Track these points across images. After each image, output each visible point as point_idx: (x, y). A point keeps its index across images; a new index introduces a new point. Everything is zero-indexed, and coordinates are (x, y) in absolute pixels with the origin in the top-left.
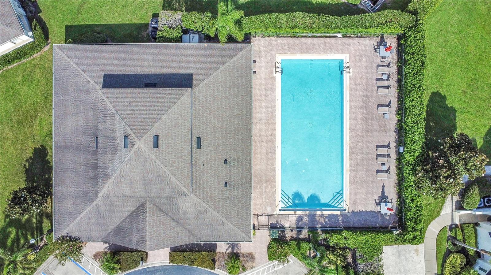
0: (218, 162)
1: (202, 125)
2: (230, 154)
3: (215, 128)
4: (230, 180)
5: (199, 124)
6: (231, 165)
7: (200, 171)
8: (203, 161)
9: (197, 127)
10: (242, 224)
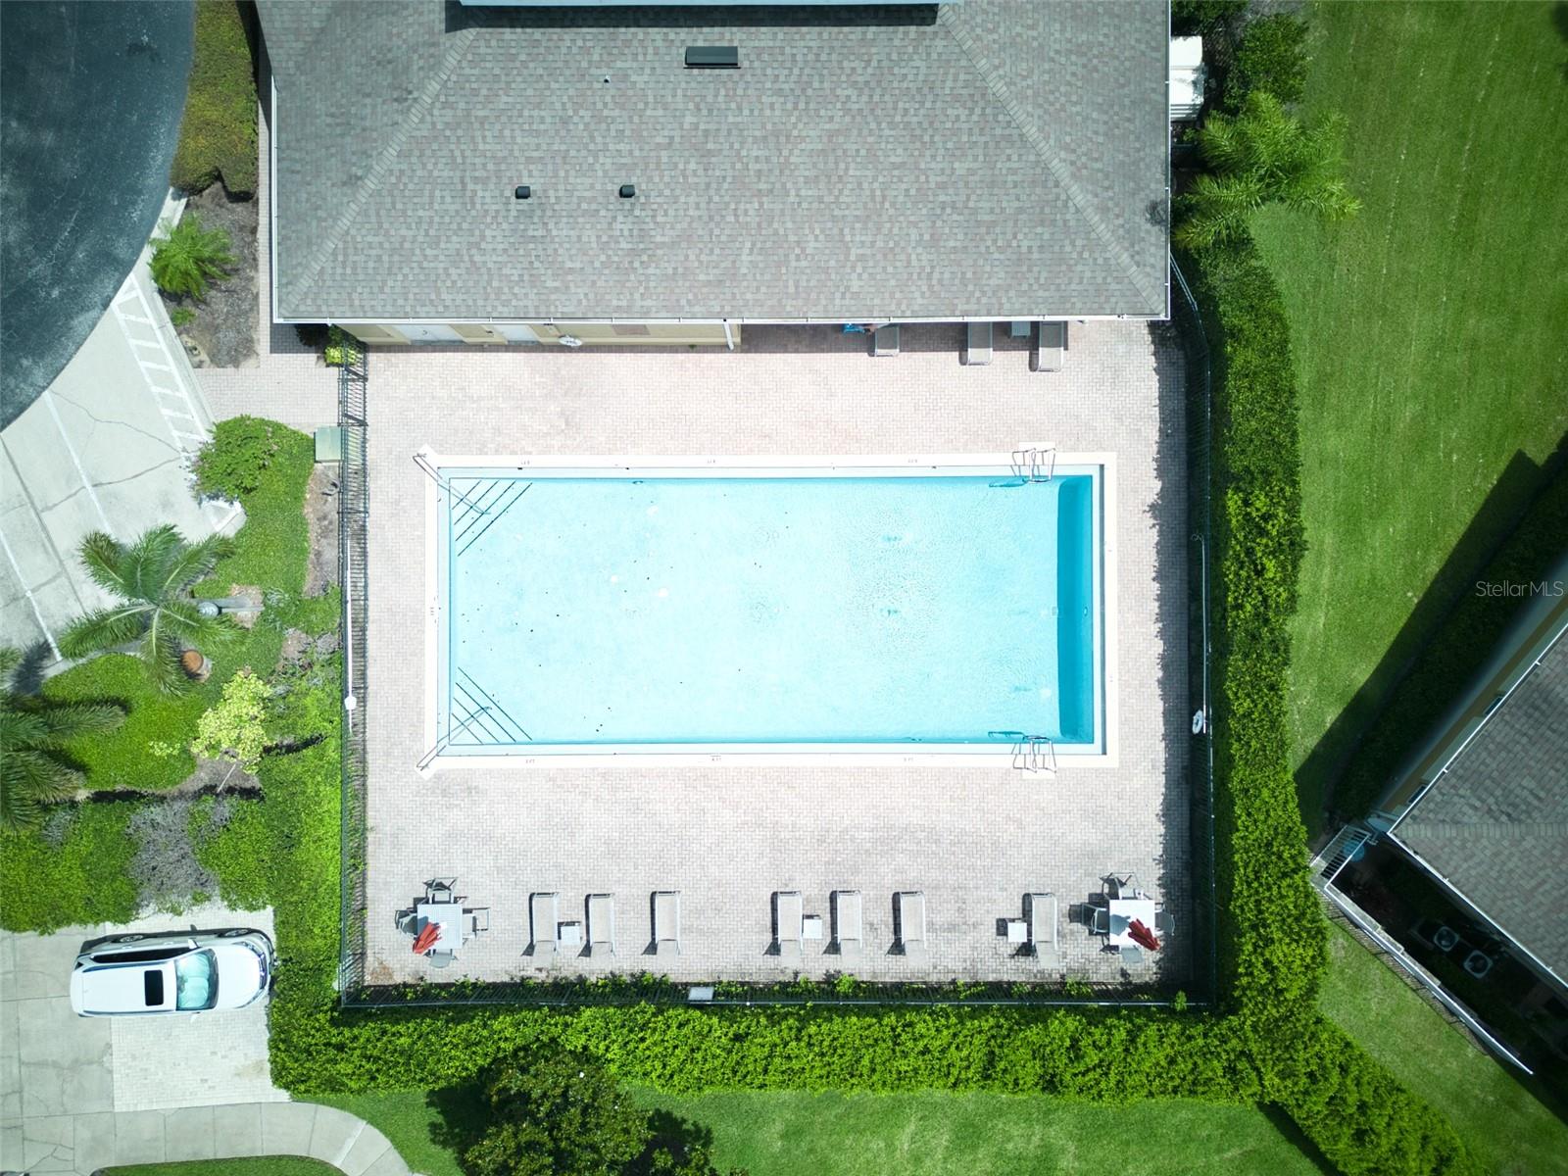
0: (631, 152)
1: (796, 71)
2: (666, 215)
3: (783, 139)
4: (549, 213)
5: (799, 58)
6: (620, 219)
7: (584, 64)
8: (634, 78)
9: (788, 50)
10: (354, 268)
